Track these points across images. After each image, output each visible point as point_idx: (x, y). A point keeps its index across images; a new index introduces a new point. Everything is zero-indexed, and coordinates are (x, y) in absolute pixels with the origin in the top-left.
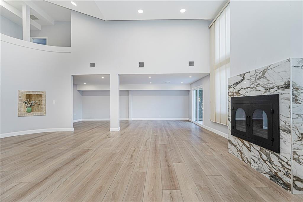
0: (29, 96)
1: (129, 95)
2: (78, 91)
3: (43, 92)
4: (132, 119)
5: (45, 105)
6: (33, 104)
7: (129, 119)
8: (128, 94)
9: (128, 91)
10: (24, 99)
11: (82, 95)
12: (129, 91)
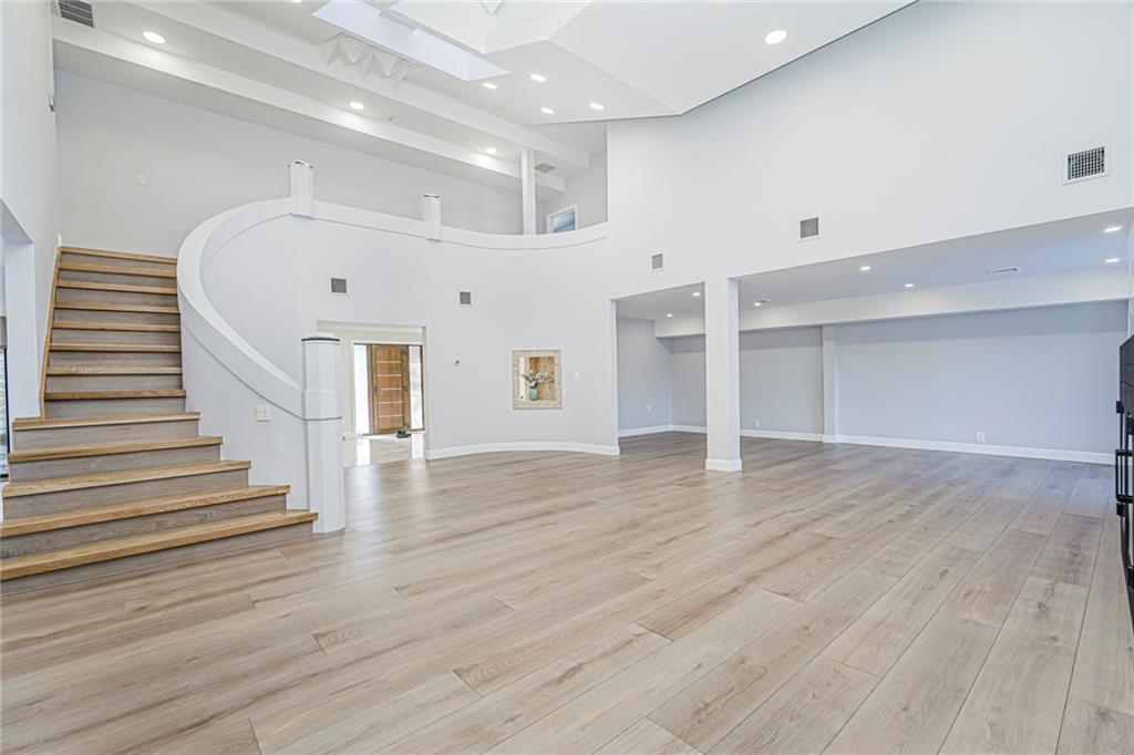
0: (535, 362)
1: (824, 343)
2: (659, 339)
3: (555, 351)
4: (839, 439)
5: (559, 384)
6: (540, 381)
7: (826, 439)
8: (822, 340)
9: (821, 327)
10: (524, 367)
11: (672, 352)
12: (824, 329)
